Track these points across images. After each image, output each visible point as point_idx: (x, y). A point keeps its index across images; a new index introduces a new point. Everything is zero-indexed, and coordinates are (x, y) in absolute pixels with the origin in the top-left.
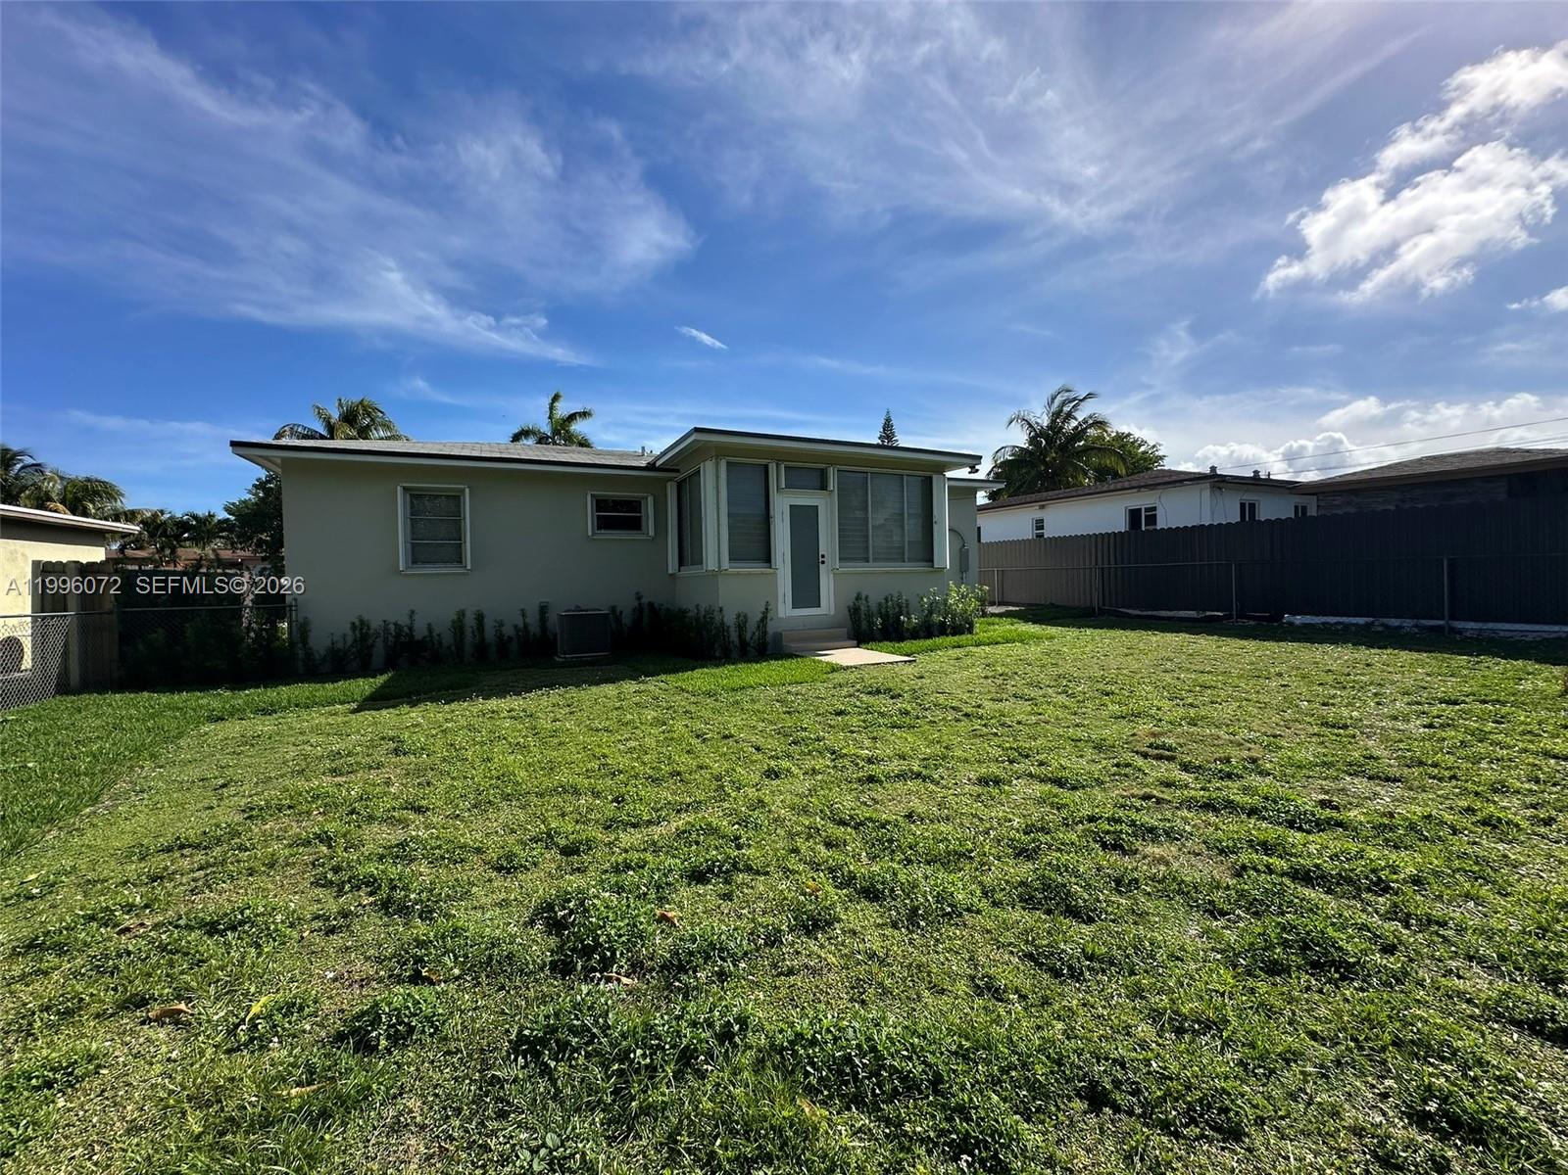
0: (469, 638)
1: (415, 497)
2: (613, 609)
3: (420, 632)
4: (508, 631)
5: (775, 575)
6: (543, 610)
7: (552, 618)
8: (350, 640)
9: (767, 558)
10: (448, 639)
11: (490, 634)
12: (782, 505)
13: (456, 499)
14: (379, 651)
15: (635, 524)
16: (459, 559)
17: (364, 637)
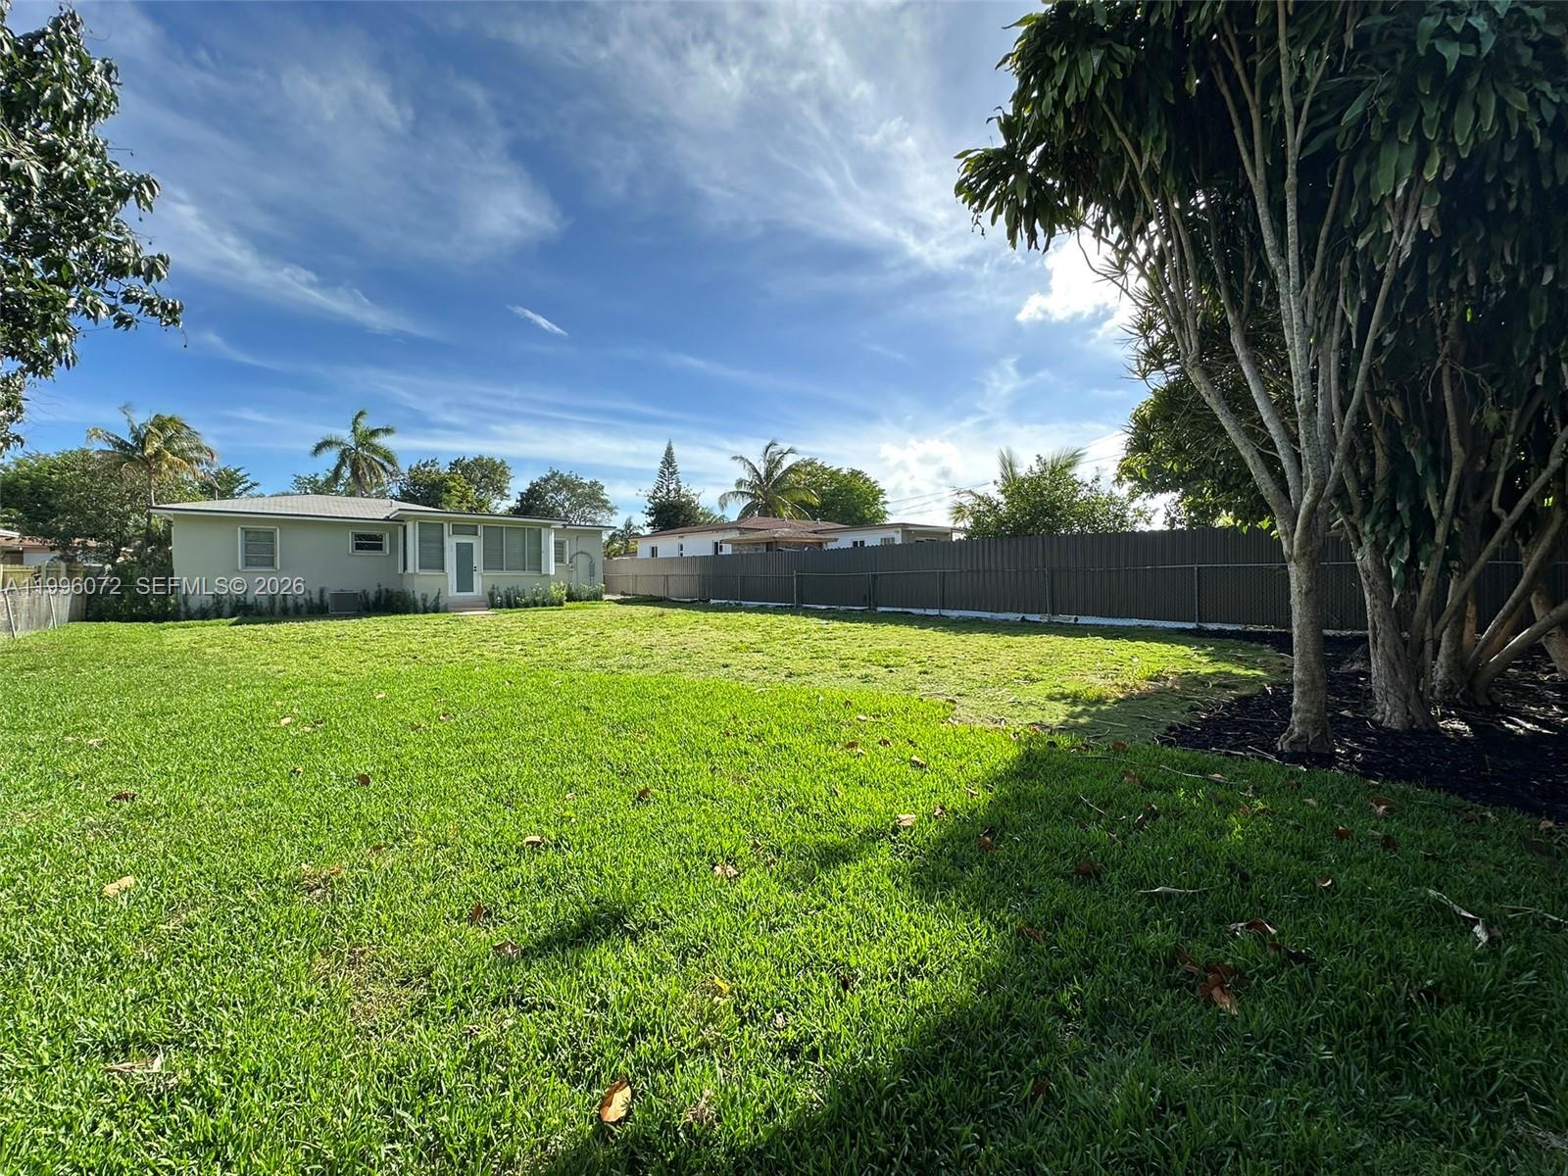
0: (278, 605)
1: (247, 532)
2: (364, 591)
3: (250, 600)
4: (301, 601)
5: (446, 576)
6: (322, 591)
7: (327, 596)
8: (211, 603)
9: (442, 568)
10: (266, 604)
11: (290, 602)
12: (451, 543)
13: (272, 534)
14: (227, 609)
15: (380, 547)
16: (272, 564)
17: (219, 602)
